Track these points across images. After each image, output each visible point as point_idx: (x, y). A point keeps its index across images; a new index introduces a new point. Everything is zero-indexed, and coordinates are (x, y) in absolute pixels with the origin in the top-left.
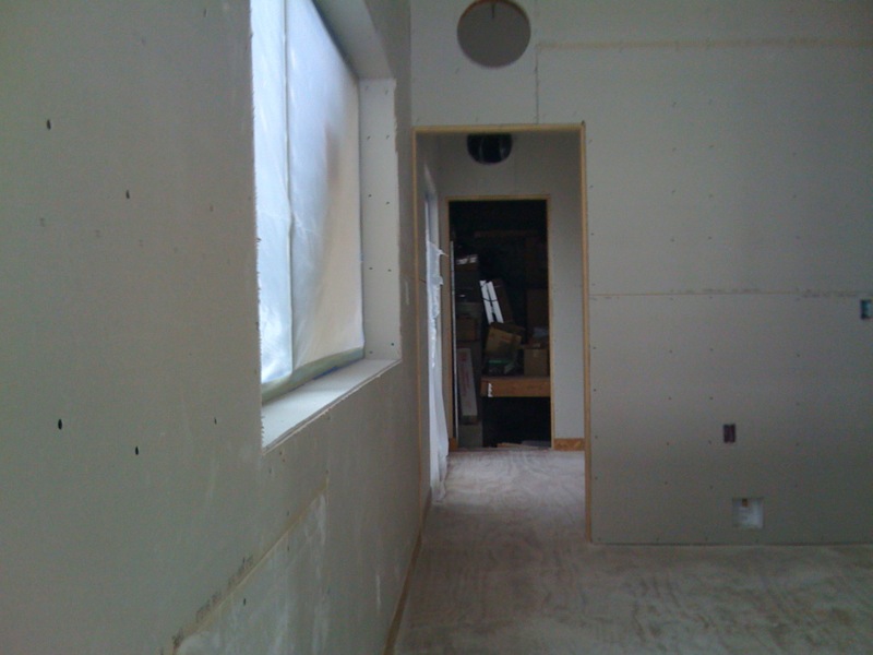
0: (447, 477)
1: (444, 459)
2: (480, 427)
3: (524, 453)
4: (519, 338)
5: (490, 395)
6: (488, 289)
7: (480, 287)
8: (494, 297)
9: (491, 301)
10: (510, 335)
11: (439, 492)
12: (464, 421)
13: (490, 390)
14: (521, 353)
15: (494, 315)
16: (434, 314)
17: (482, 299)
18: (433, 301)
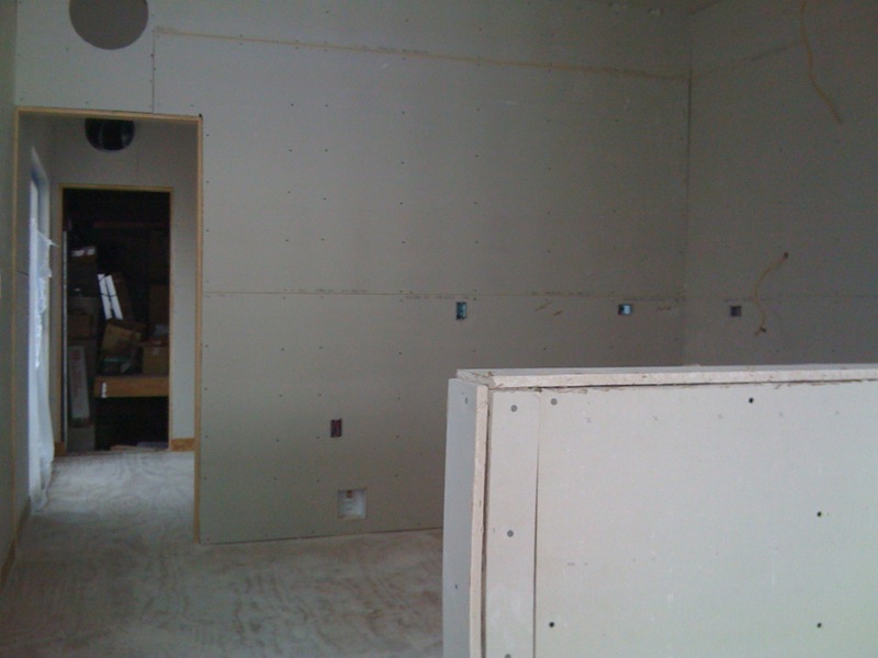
0: (50, 485)
1: (48, 466)
2: (92, 429)
3: (139, 455)
4: (138, 335)
5: (104, 396)
6: (107, 284)
7: (98, 281)
8: (113, 291)
9: (109, 296)
10: (128, 333)
11: (39, 501)
12: (75, 424)
13: (104, 390)
14: (140, 351)
15: (112, 311)
16: (40, 308)
17: (99, 295)
18: (40, 295)
